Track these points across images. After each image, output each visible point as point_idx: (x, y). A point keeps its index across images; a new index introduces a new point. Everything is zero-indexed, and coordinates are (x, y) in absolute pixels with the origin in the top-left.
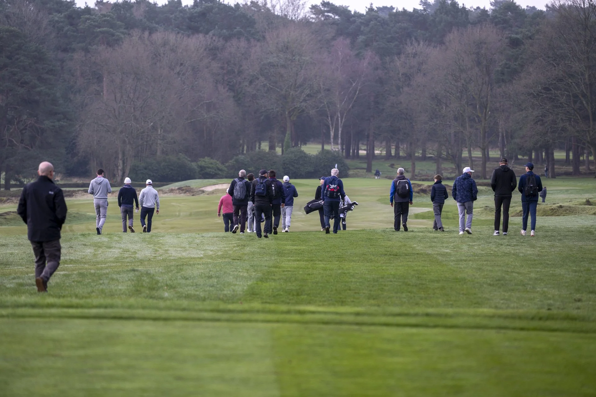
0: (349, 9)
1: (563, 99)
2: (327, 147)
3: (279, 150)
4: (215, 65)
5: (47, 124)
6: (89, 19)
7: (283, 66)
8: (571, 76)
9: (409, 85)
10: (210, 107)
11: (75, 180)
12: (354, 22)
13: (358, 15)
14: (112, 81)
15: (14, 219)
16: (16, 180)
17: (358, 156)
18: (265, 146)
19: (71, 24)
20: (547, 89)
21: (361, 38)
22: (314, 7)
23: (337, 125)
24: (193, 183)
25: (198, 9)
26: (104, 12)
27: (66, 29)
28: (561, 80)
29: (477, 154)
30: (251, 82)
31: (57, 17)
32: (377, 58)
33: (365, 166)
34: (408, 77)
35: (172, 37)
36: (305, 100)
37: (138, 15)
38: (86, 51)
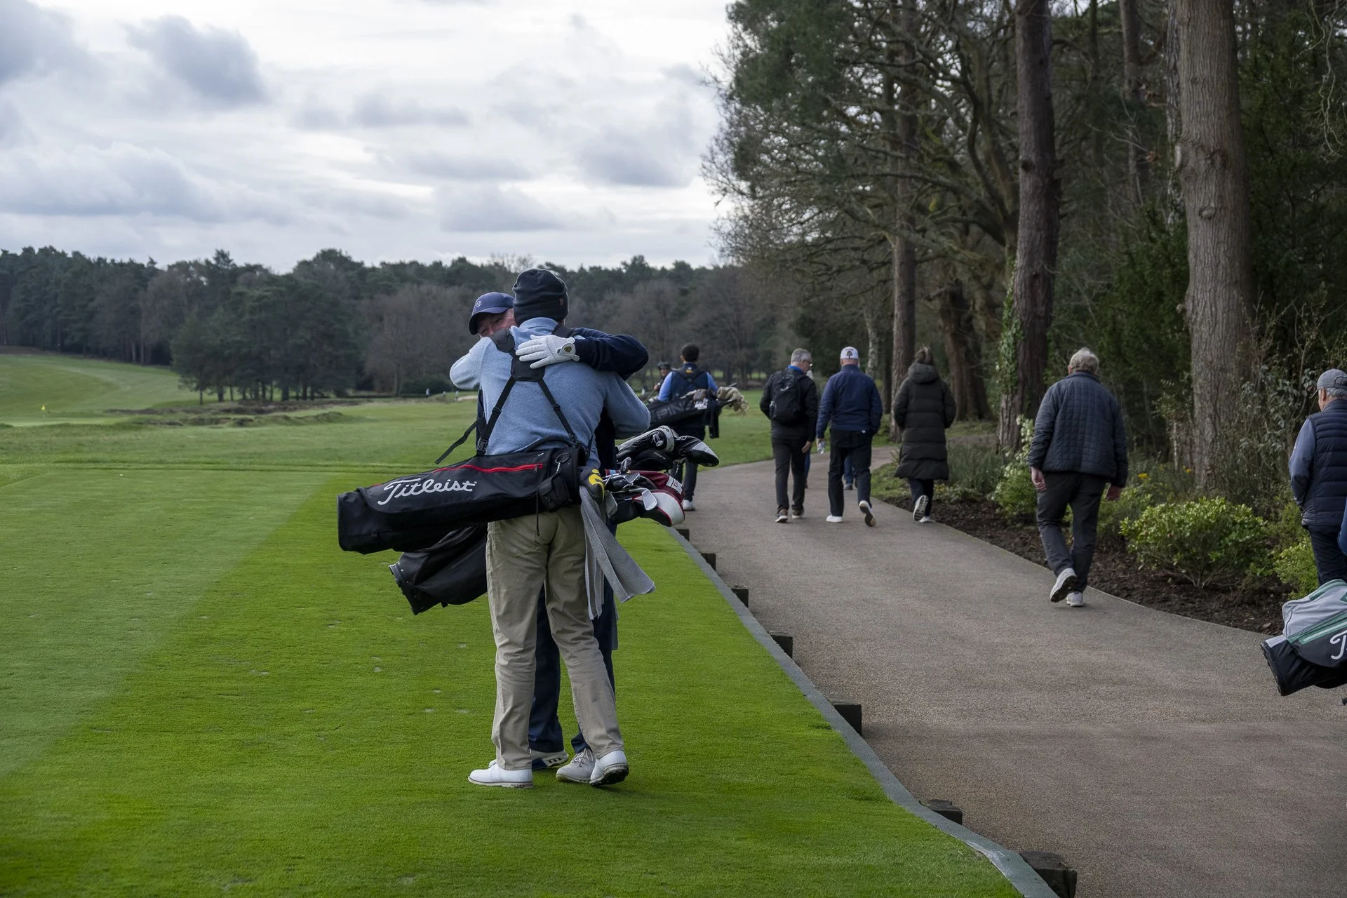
0: (566, 268)
1: (718, 333)
5: (341, 352)
6: (373, 275)
8: (724, 316)
11: (363, 393)
12: (570, 277)
13: (572, 273)
14: (390, 321)
16: (319, 393)
19: (361, 279)
20: (706, 326)
25: (454, 268)
26: (386, 270)
27: (357, 282)
32: (584, 304)
34: (607, 317)
35: (434, 289)
37: (410, 272)
38: (371, 298)
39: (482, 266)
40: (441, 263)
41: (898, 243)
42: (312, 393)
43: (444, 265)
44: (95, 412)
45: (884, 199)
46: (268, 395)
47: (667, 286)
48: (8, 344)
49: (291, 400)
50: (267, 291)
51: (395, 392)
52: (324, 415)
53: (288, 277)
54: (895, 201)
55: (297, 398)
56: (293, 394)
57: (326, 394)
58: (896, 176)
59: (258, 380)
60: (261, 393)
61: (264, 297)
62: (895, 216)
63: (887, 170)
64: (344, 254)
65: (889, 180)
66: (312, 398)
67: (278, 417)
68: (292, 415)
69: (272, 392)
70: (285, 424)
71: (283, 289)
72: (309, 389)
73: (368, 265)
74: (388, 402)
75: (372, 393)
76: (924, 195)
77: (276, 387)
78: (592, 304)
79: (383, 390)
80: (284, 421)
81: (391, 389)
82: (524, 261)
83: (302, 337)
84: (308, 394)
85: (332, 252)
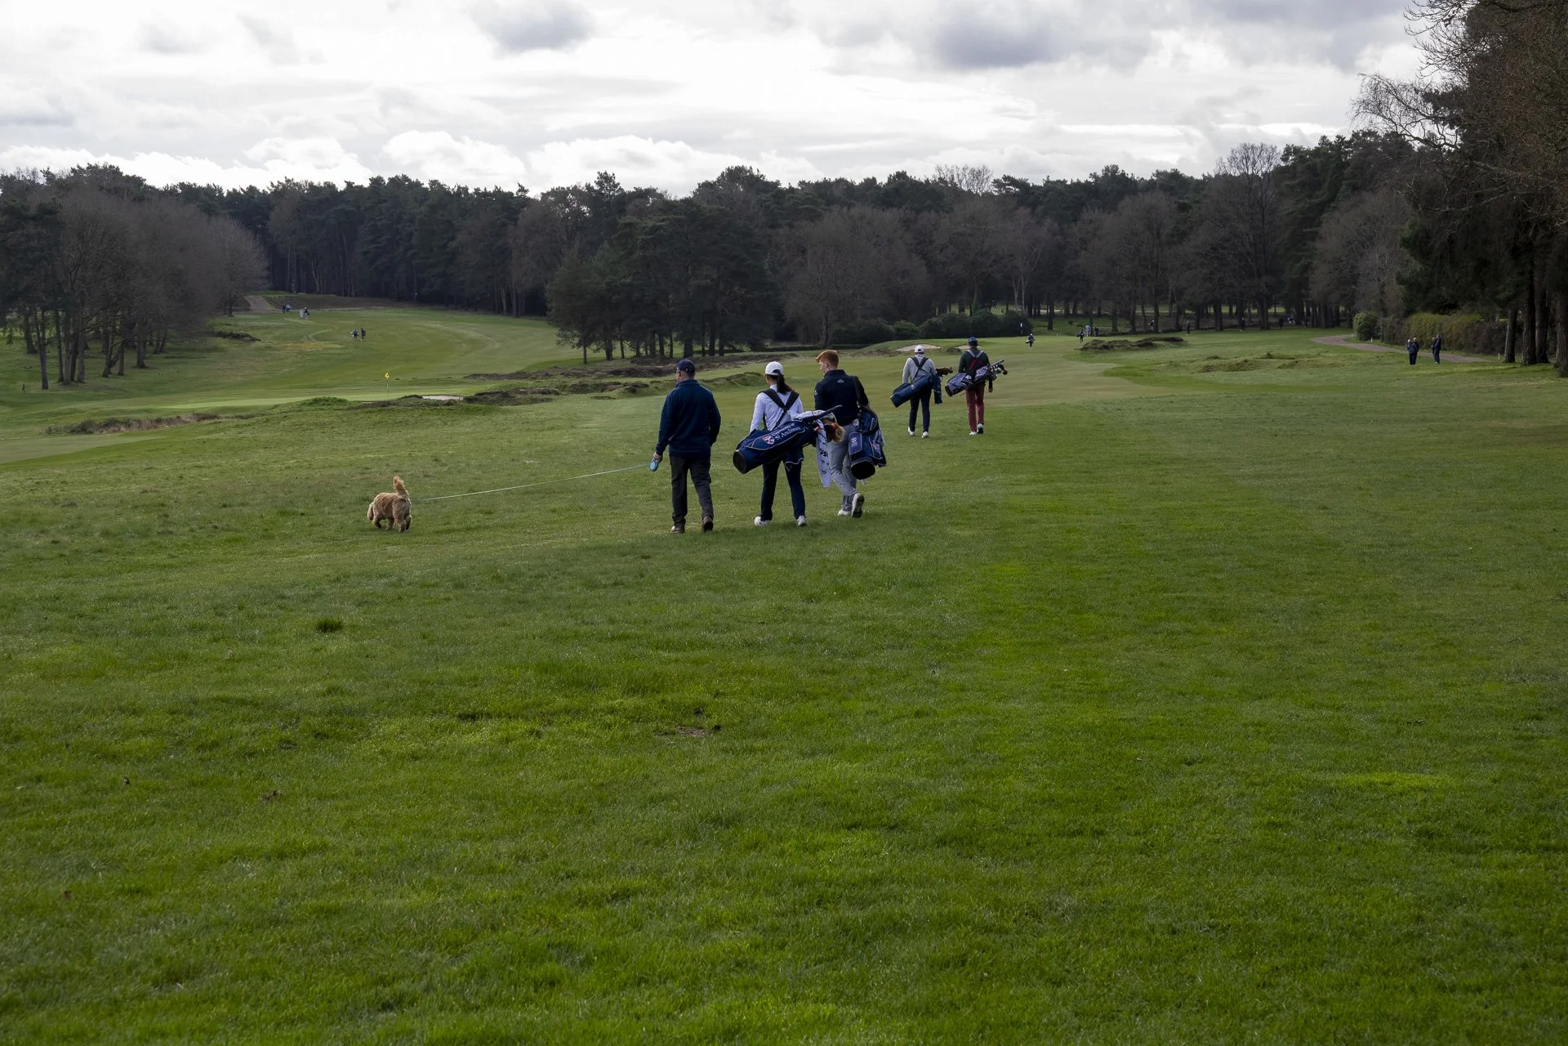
0: (1028, 181)
1: (1230, 258)
2: (1011, 308)
3: (967, 312)
4: (909, 236)
5: (756, 294)
6: (792, 197)
7: (970, 235)
8: (1237, 236)
9: (1086, 249)
10: (904, 274)
11: (784, 345)
12: (1033, 193)
13: (1039, 188)
14: (815, 253)
15: (724, 384)
16: (730, 346)
17: (1038, 316)
18: (955, 309)
19: (777, 203)
20: (1214, 249)
21: (1040, 208)
22: (996, 181)
23: (1021, 286)
24: (891, 345)
25: (893, 186)
26: (807, 191)
27: (772, 207)
28: (1228, 240)
29: (1150, 311)
30: (941, 251)
31: (764, 196)
32: (1056, 225)
33: (1047, 324)
34: (1084, 242)
35: (868, 212)
36: (991, 266)
37: (837, 193)
38: (791, 226)
39: (927, 181)
40: (874, 180)
42: (721, 346)
43: (878, 182)
44: (455, 378)
46: (667, 350)
47: (1160, 200)
48: (356, 296)
49: (695, 356)
50: (663, 220)
51: (822, 342)
52: (739, 376)
53: (686, 201)
55: (703, 352)
56: (697, 348)
57: (738, 347)
59: (654, 332)
60: (658, 348)
61: (660, 227)
64: (755, 172)
66: (722, 352)
69: (671, 346)
71: (683, 217)
72: (717, 342)
73: (784, 185)
75: (794, 345)
77: (676, 340)
78: (1068, 225)
79: (808, 340)
81: (819, 339)
82: (977, 175)
83: (707, 277)
84: (717, 348)
85: (740, 170)
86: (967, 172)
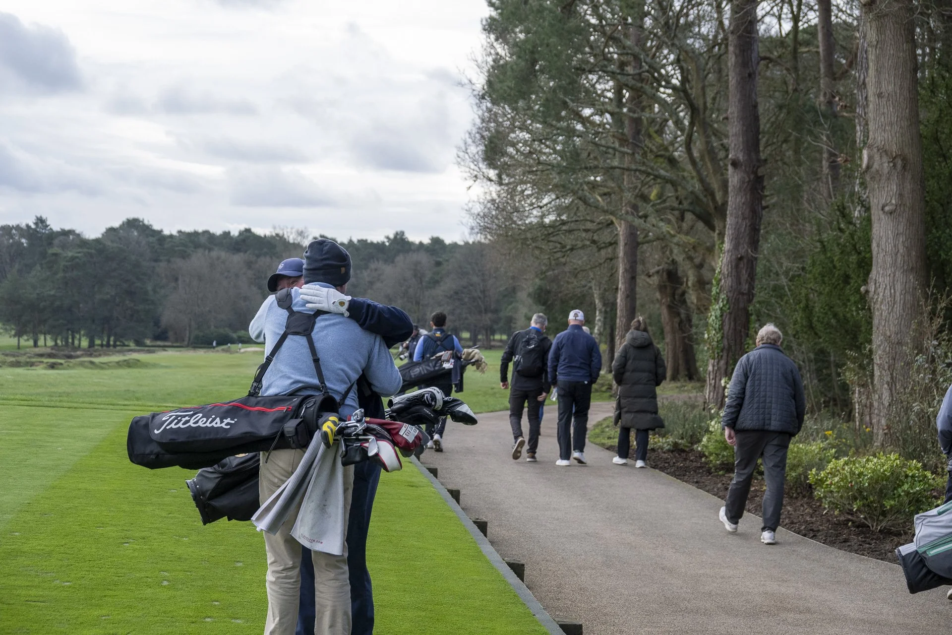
4: (250, 273)
5: (141, 307)
6: (171, 241)
10: (246, 299)
11: (159, 343)
14: (184, 281)
15: (114, 366)
16: (121, 342)
19: (160, 245)
20: (456, 293)
25: (241, 237)
26: (182, 237)
27: (156, 247)
28: (466, 288)
31: (151, 240)
35: (223, 254)
37: (203, 240)
38: (169, 261)
39: (265, 236)
40: (229, 233)
41: (623, 226)
42: (115, 342)
43: (232, 234)
45: (612, 188)
46: (76, 342)
47: (424, 258)
49: (96, 347)
50: (79, 252)
51: (187, 343)
52: (125, 361)
53: (97, 241)
54: (622, 191)
55: (102, 345)
56: (98, 342)
57: (126, 343)
58: (623, 169)
59: (70, 330)
60: (70, 340)
61: (77, 258)
62: (621, 204)
63: (616, 163)
64: (146, 222)
65: (618, 171)
66: (115, 346)
67: (85, 362)
68: (96, 360)
69: (80, 339)
70: (91, 368)
71: (93, 251)
72: (112, 339)
73: (166, 232)
74: (180, 351)
75: (167, 344)
76: (647, 186)
77: (84, 336)
78: (358, 272)
79: (177, 341)
80: (91, 366)
81: (184, 340)
82: (301, 234)
83: (108, 293)
84: (112, 343)
85: (136, 221)
86: (294, 230)
